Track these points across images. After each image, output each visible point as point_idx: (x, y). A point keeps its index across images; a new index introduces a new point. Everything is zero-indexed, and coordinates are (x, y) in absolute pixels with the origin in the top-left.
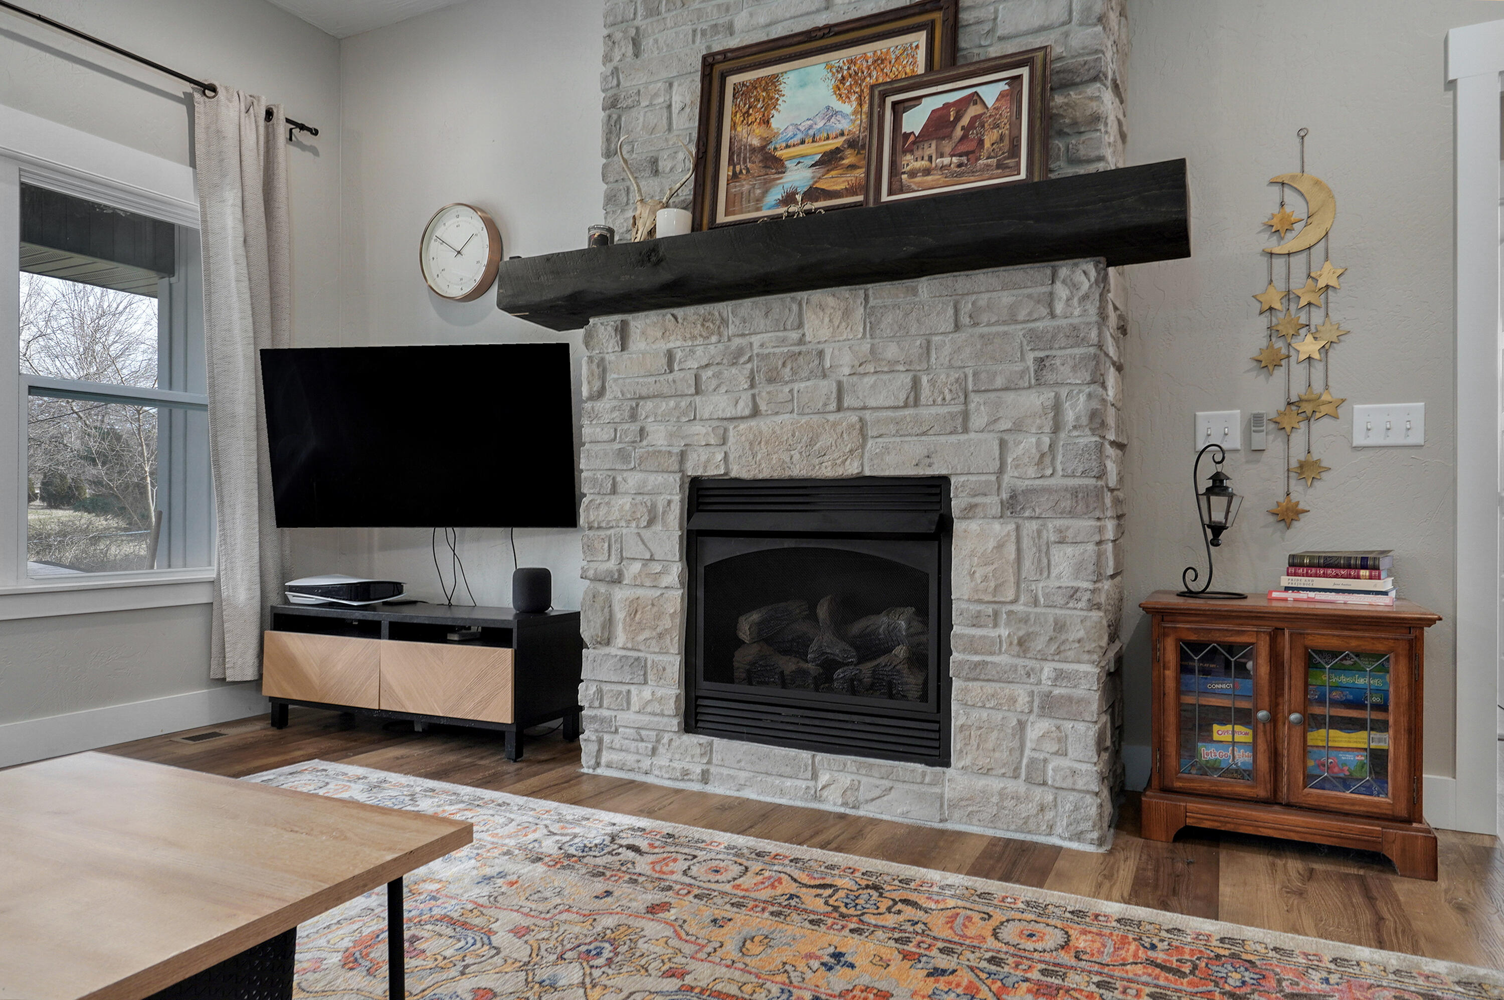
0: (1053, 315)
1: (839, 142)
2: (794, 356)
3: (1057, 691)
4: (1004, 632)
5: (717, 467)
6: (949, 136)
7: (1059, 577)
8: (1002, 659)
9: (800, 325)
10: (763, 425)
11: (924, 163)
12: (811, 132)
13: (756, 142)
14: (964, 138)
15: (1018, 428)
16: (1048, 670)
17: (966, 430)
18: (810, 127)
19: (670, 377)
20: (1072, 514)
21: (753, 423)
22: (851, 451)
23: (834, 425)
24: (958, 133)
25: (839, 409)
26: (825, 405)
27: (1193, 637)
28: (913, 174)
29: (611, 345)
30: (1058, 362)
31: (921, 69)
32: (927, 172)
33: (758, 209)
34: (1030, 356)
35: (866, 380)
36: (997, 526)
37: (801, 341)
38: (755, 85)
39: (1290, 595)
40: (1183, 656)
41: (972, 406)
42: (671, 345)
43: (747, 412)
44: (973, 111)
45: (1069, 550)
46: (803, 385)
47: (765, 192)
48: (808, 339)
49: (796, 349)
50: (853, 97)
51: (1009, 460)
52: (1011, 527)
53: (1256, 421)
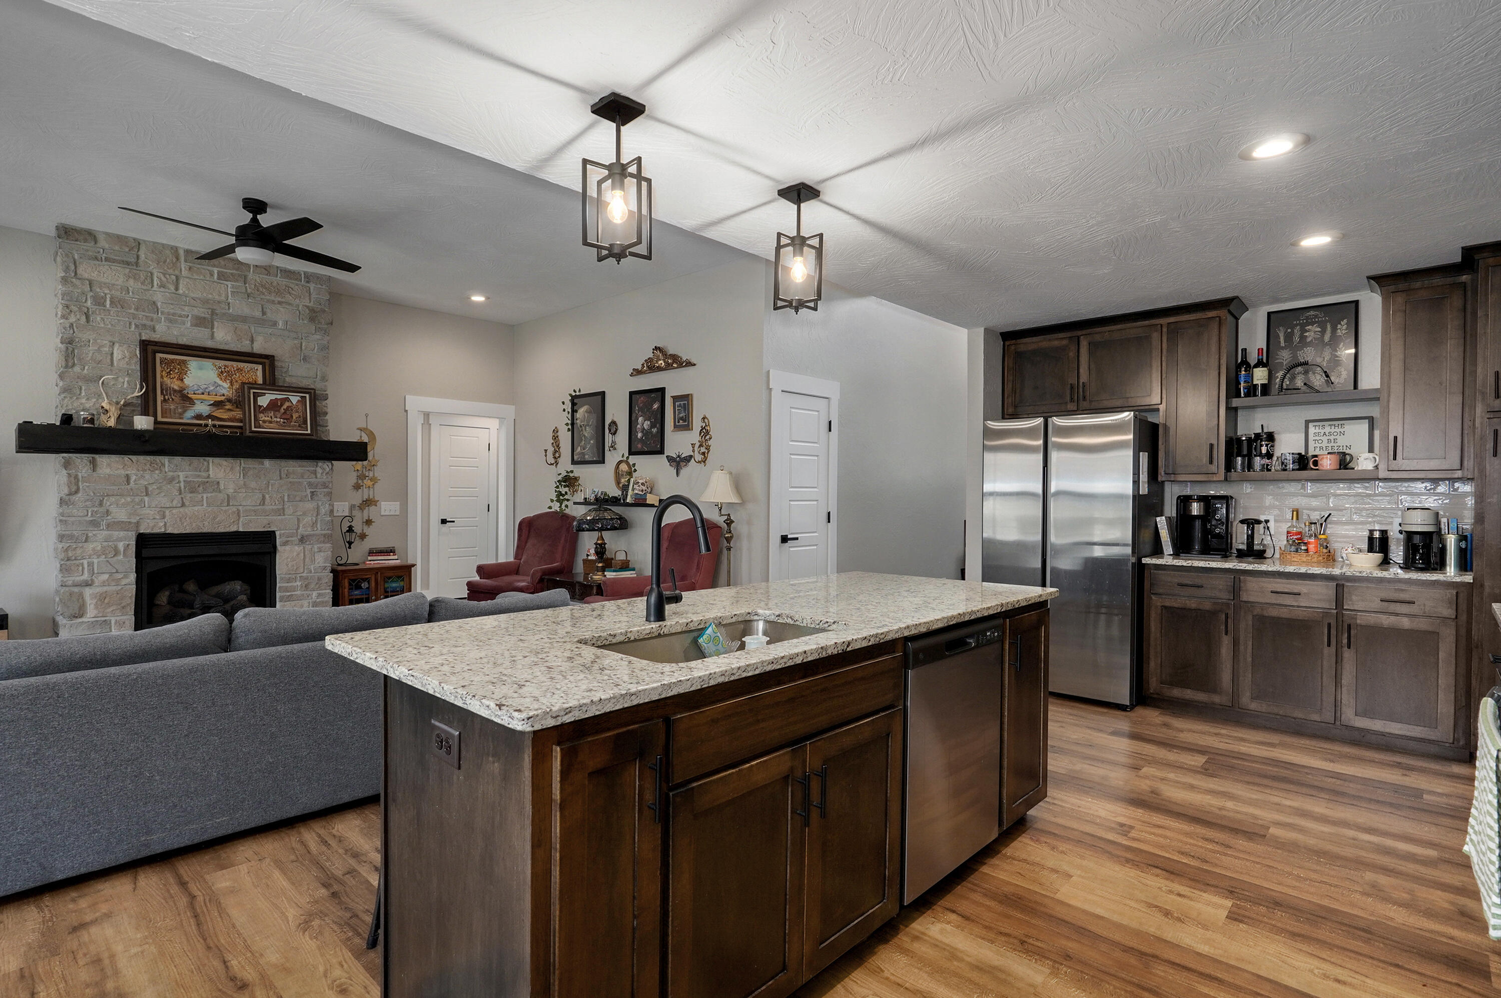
0: (316, 478)
1: (222, 398)
2: (204, 483)
3: (318, 600)
4: (299, 583)
5: (160, 528)
6: (279, 411)
7: (318, 563)
8: (298, 593)
9: (208, 471)
10: (188, 510)
11: (269, 419)
12: (207, 390)
13: (176, 388)
14: (285, 413)
15: (304, 514)
16: (315, 594)
17: (284, 515)
18: (206, 388)
19: (129, 487)
20: (324, 542)
21: (181, 510)
22: (234, 522)
23: (225, 511)
24: (282, 411)
25: (228, 505)
26: (221, 503)
27: (353, 578)
28: (264, 422)
29: (86, 469)
30: (319, 493)
31: (260, 381)
32: (271, 422)
33: (182, 418)
34: (309, 491)
35: (240, 495)
36: (296, 548)
37: (208, 477)
38: (172, 361)
39: (372, 562)
40: (350, 584)
41: (286, 506)
42: (129, 472)
43: (179, 505)
44: (287, 404)
45: (322, 554)
46: (209, 495)
47: (185, 411)
48: (211, 476)
49: (206, 480)
50: (228, 381)
51: (301, 525)
52: (302, 548)
53: (352, 507)
